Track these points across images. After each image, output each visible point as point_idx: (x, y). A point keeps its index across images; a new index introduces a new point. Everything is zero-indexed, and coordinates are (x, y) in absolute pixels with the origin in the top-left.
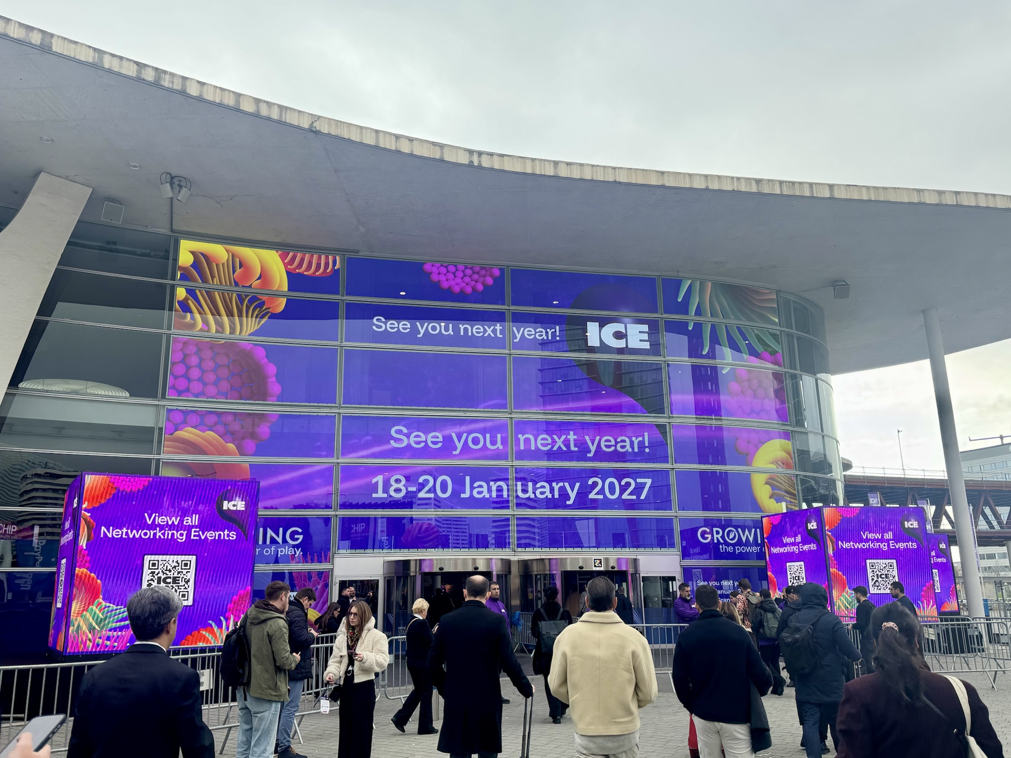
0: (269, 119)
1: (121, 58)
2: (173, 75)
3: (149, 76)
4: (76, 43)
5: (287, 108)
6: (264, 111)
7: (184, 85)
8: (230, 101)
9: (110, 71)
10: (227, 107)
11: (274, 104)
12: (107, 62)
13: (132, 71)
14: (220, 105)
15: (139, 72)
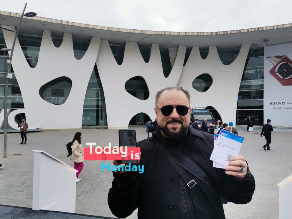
0: (280, 28)
1: (252, 29)
2: (261, 28)
3: (257, 30)
4: (244, 29)
5: (284, 25)
6: (279, 27)
7: (263, 29)
8: (272, 28)
9: (250, 32)
10: (272, 29)
11: (281, 25)
12: (249, 30)
13: (253, 30)
14: (270, 29)
15: (255, 30)
